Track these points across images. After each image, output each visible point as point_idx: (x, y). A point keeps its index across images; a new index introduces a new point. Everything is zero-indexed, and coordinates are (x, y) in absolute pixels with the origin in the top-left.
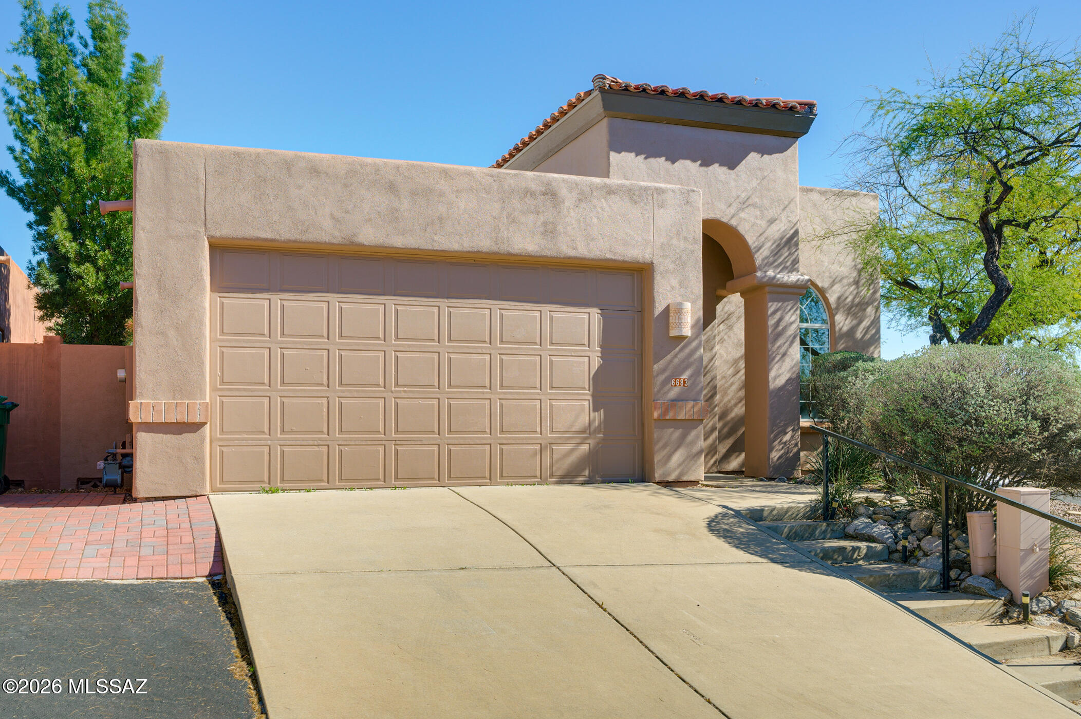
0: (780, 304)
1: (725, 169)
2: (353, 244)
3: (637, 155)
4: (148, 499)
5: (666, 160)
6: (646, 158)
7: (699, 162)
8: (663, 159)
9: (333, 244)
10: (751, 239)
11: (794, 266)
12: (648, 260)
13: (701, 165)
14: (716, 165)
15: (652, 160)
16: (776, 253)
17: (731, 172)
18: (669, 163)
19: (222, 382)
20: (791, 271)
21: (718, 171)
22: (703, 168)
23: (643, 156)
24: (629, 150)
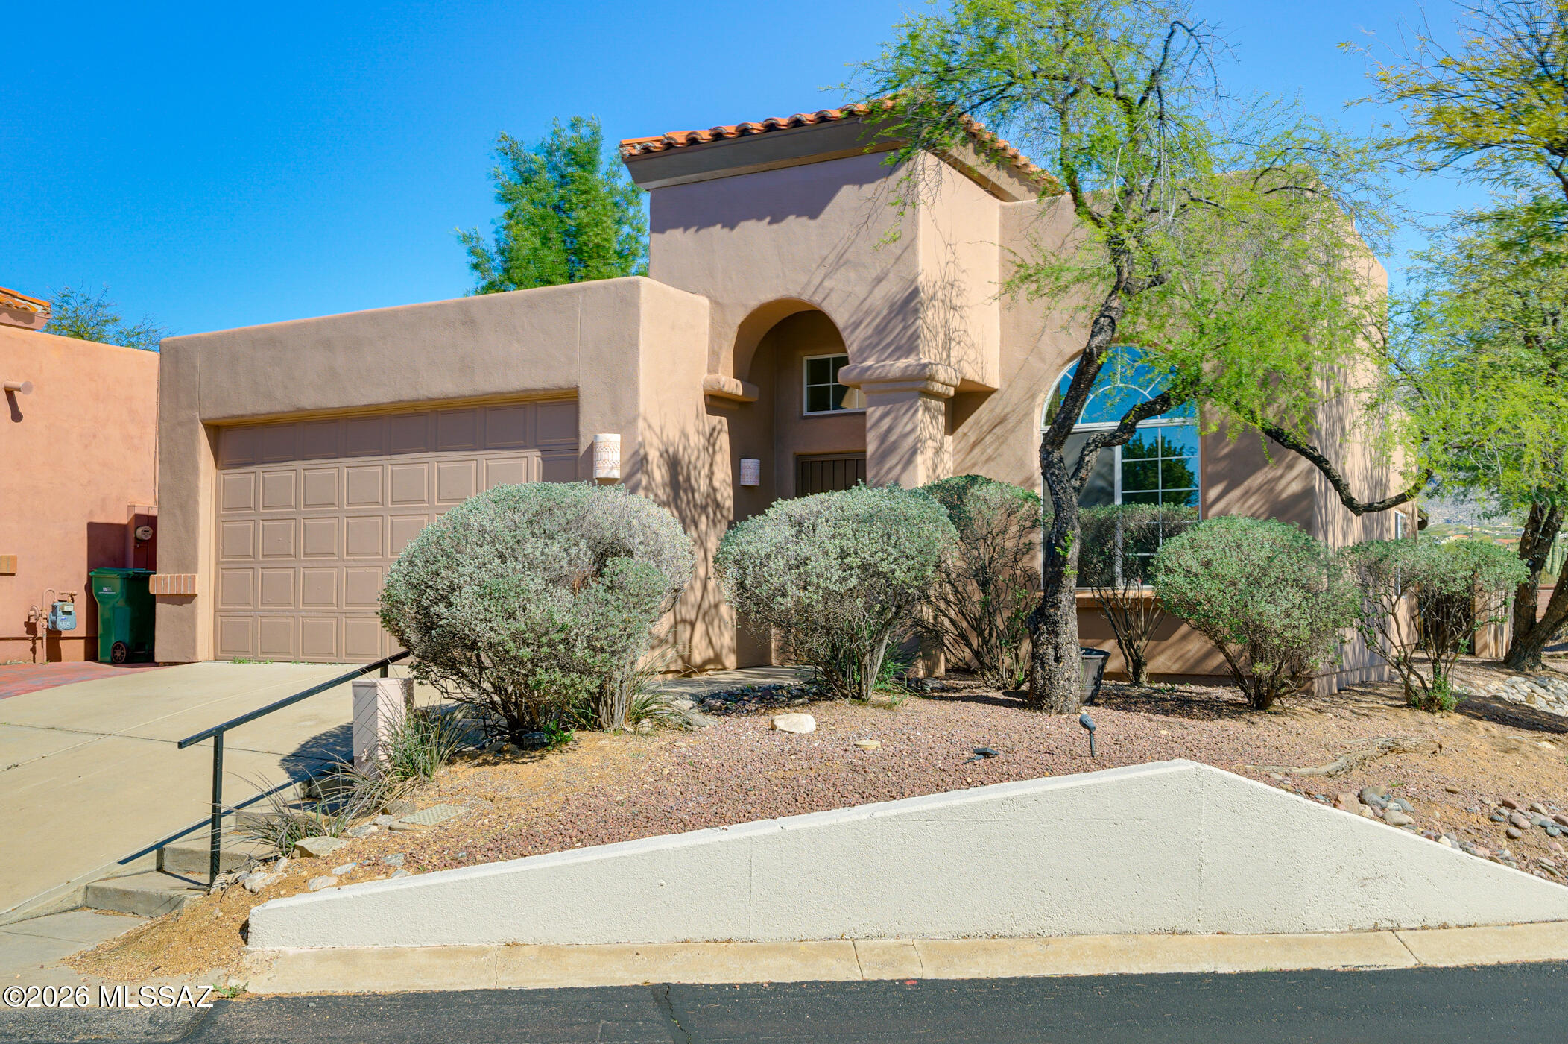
0: (889, 407)
1: (804, 220)
2: (299, 410)
3: (686, 230)
4: (165, 664)
5: (723, 227)
6: (697, 231)
7: (768, 219)
8: (719, 226)
9: (284, 412)
10: (840, 318)
11: (910, 346)
12: (573, 385)
13: (770, 223)
14: (792, 218)
15: (703, 232)
16: (881, 330)
17: (812, 223)
18: (726, 230)
19: (223, 556)
20: (907, 354)
21: (794, 224)
22: (775, 226)
23: (695, 228)
24: (675, 226)
